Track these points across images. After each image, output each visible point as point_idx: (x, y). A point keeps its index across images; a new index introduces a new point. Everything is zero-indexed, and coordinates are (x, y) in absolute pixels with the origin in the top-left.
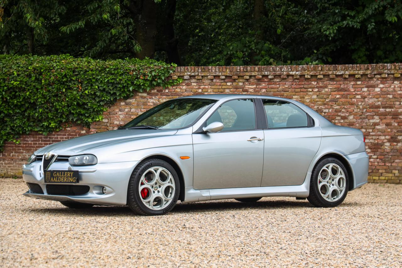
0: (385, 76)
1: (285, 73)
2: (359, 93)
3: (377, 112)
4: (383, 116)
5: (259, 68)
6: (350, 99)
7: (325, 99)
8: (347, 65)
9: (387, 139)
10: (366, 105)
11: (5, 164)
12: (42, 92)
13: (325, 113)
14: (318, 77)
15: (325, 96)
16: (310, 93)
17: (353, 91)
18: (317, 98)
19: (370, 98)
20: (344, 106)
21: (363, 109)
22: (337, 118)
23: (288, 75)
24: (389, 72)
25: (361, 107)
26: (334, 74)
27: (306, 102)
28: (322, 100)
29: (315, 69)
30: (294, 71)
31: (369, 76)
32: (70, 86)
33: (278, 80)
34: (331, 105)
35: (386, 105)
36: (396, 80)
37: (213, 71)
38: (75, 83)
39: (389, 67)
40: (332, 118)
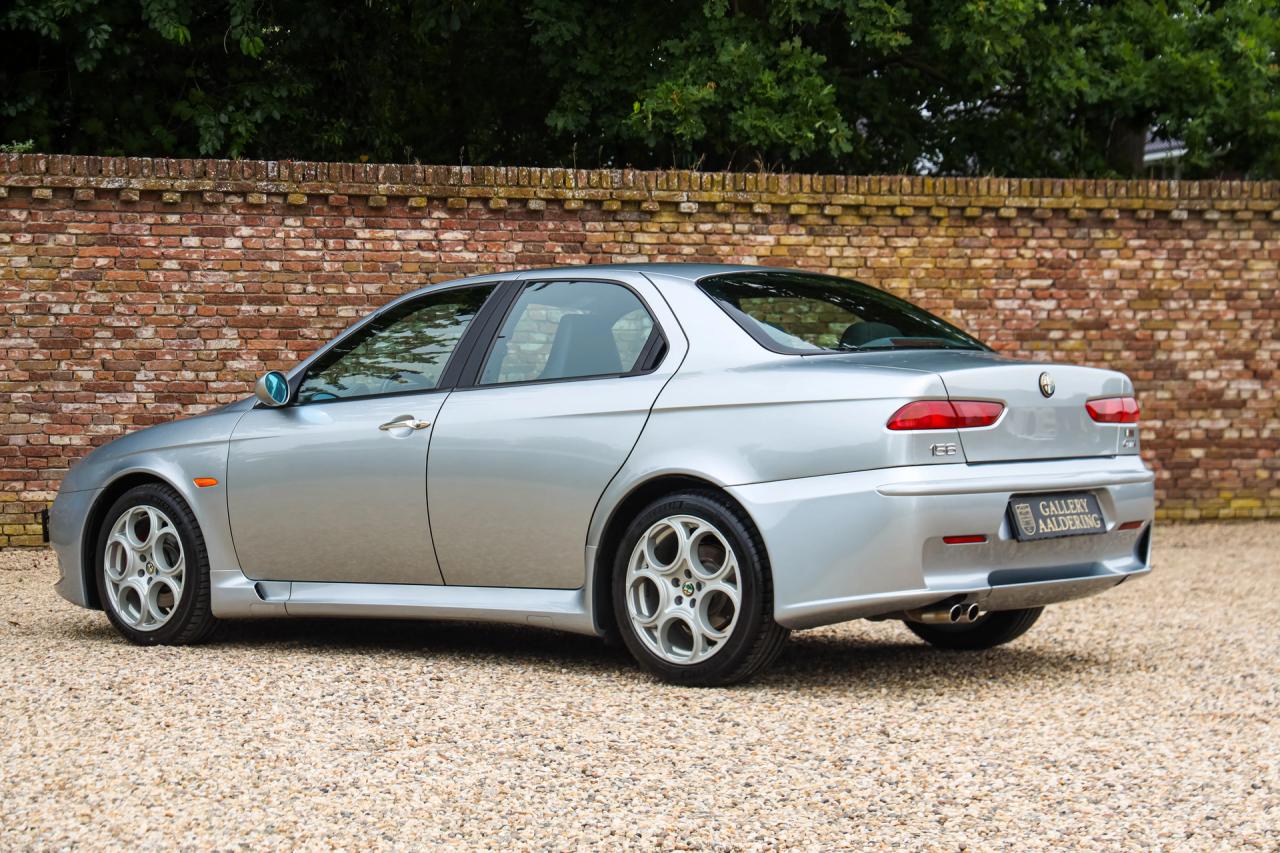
0: (259, 198)
2: (172, 251)
3: (233, 316)
4: (250, 328)
6: (144, 273)
7: (56, 271)
8: (135, 159)
10: (196, 293)
13: (57, 316)
14: (37, 193)
15: (57, 261)
16: (6, 249)
17: (152, 244)
18: (28, 267)
19: (209, 269)
20: (121, 295)
21: (187, 305)
22: (97, 335)
24: (272, 188)
25: (179, 298)
26: (92, 188)
28: (46, 273)
29: (23, 168)
31: (208, 198)
34: (79, 292)
35: (259, 292)
36: (291, 215)
39: (273, 171)
40: (82, 332)
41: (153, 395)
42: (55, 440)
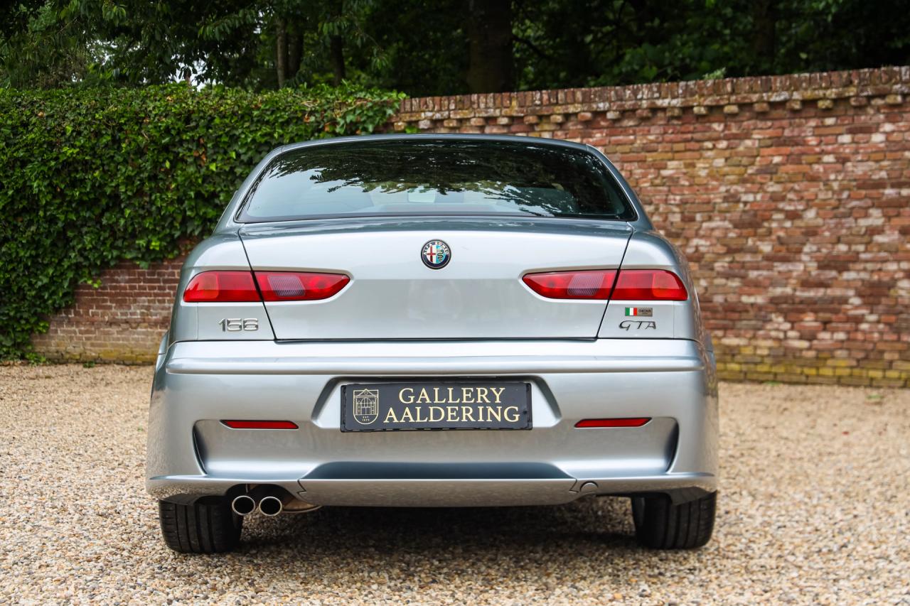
0: (895, 99)
1: (645, 104)
2: (830, 148)
3: (878, 198)
4: (892, 208)
5: (584, 94)
6: (808, 167)
7: (744, 169)
8: (796, 76)
9: (904, 271)
10: (850, 180)
11: (81, 332)
12: (124, 170)
13: (745, 203)
14: (727, 109)
15: (745, 161)
16: (710, 153)
17: (814, 143)
18: (724, 166)
19: (859, 161)
20: (791, 185)
21: (842, 189)
22: (774, 217)
23: (655, 110)
24: (905, 89)
25: (836, 186)
26: (764, 102)
27: (699, 176)
28: (737, 170)
29: (716, 90)
30: (666, 98)
31: (853, 102)
32: (179, 153)
33: (631, 123)
34: (762, 184)
35: (900, 177)
37: (482, 106)
38: (190, 146)
39: (905, 75)
40: (762, 216)
41: (815, 265)
42: (745, 299)
